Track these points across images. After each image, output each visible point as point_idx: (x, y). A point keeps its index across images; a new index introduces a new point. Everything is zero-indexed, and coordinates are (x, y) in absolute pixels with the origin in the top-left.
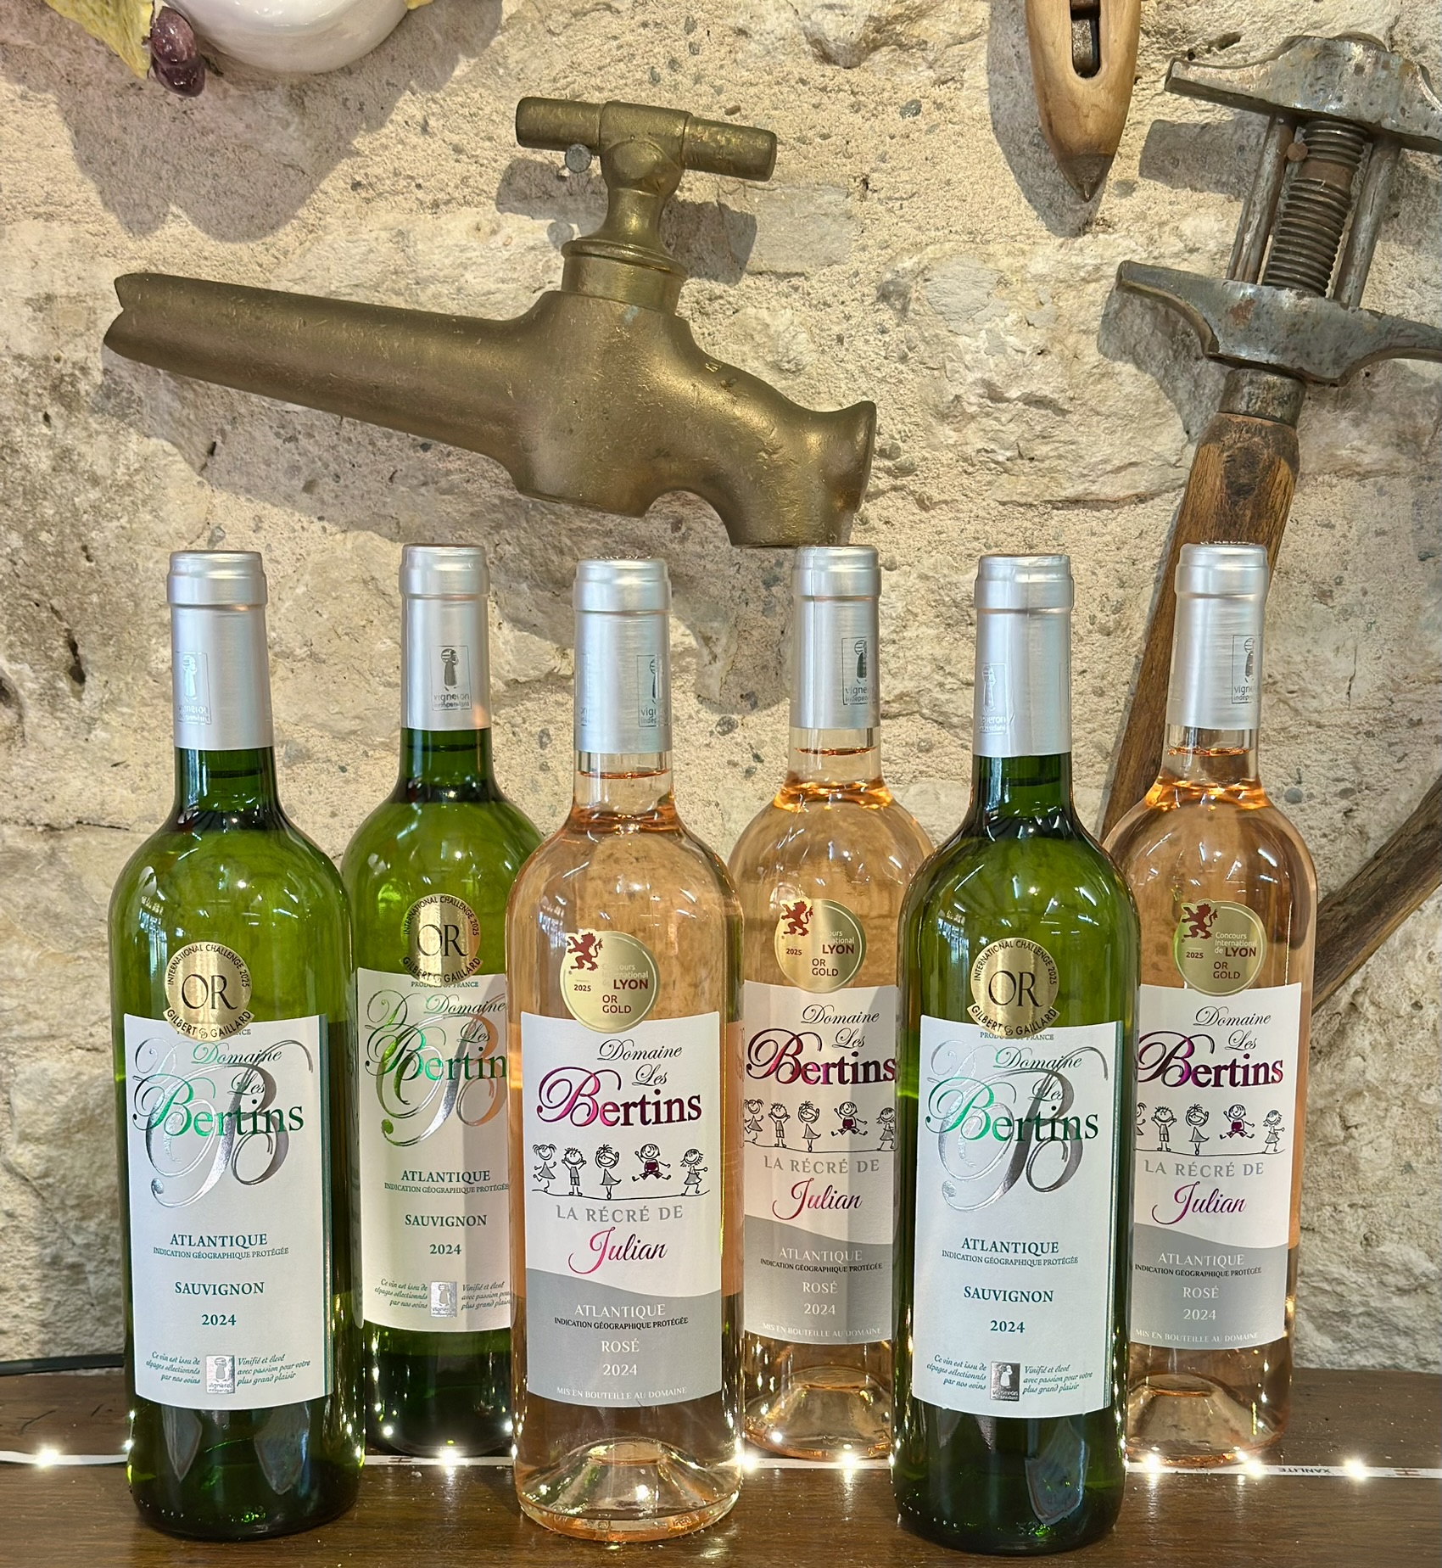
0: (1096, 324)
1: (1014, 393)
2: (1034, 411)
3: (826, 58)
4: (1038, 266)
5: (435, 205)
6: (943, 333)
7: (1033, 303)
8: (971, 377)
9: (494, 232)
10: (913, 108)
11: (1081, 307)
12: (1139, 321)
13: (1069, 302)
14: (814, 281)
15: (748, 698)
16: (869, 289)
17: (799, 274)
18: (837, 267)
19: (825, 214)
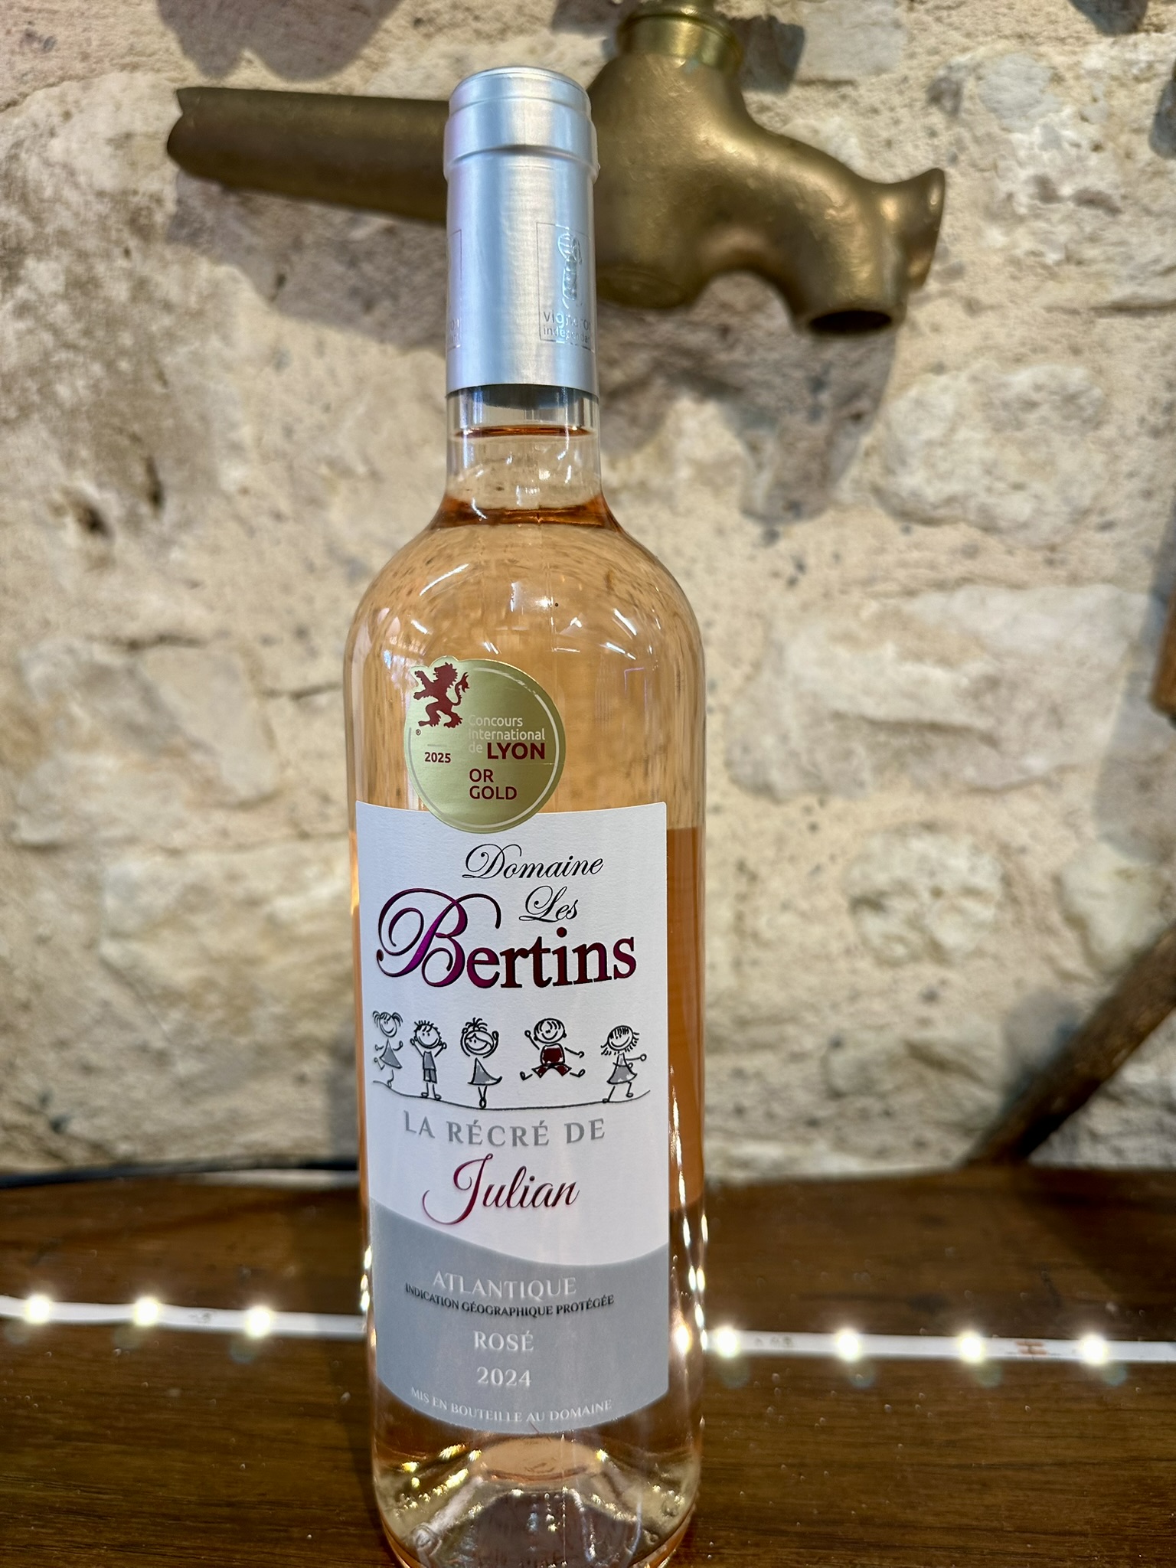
0: (1149, 122)
1: (1067, 190)
2: (1086, 212)
4: (1092, 63)
6: (995, 130)
7: (1087, 99)
8: (1026, 173)
9: (548, 49)
11: (1133, 106)
13: (1122, 99)
14: (862, 91)
15: (795, 509)
16: (921, 96)
17: (849, 83)
18: (885, 76)
19: (874, 24)
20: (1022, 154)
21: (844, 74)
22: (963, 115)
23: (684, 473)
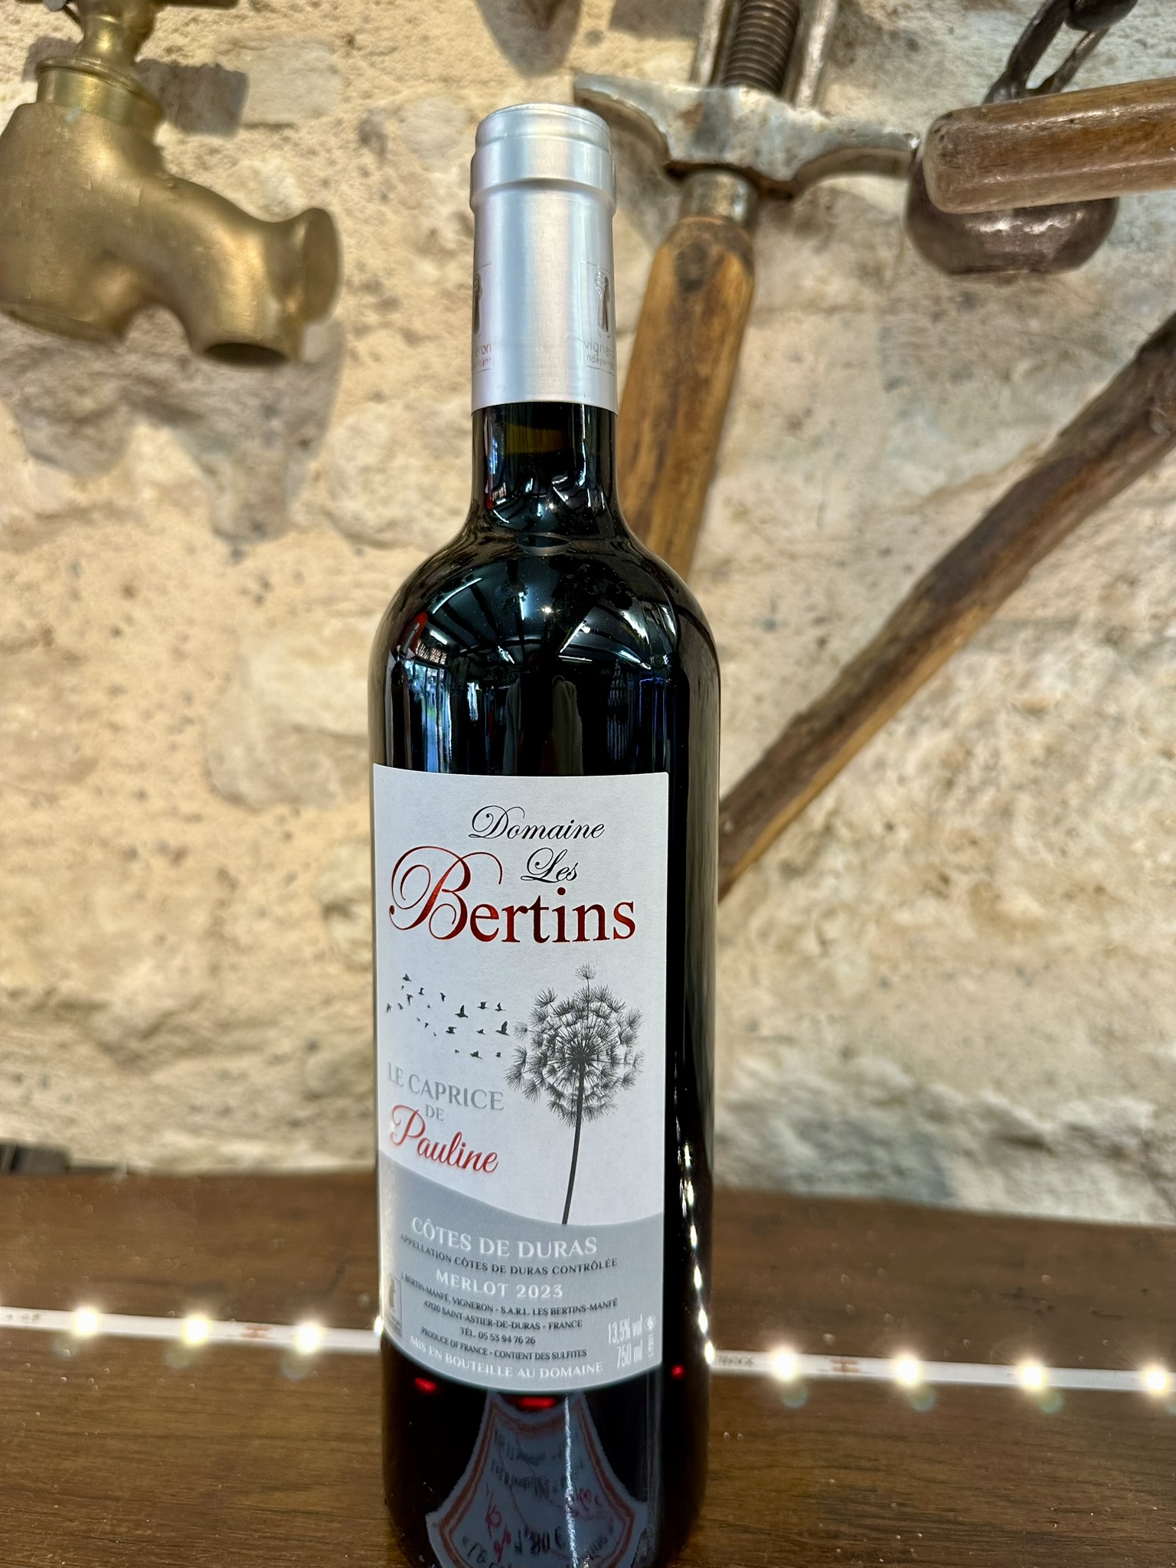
8: (447, 209)
14: (303, 133)
15: (259, 530)
16: (352, 136)
17: (289, 125)
18: (324, 120)
19: (313, 70)
20: (442, 191)
21: (284, 117)
22: (389, 156)
23: (148, 494)
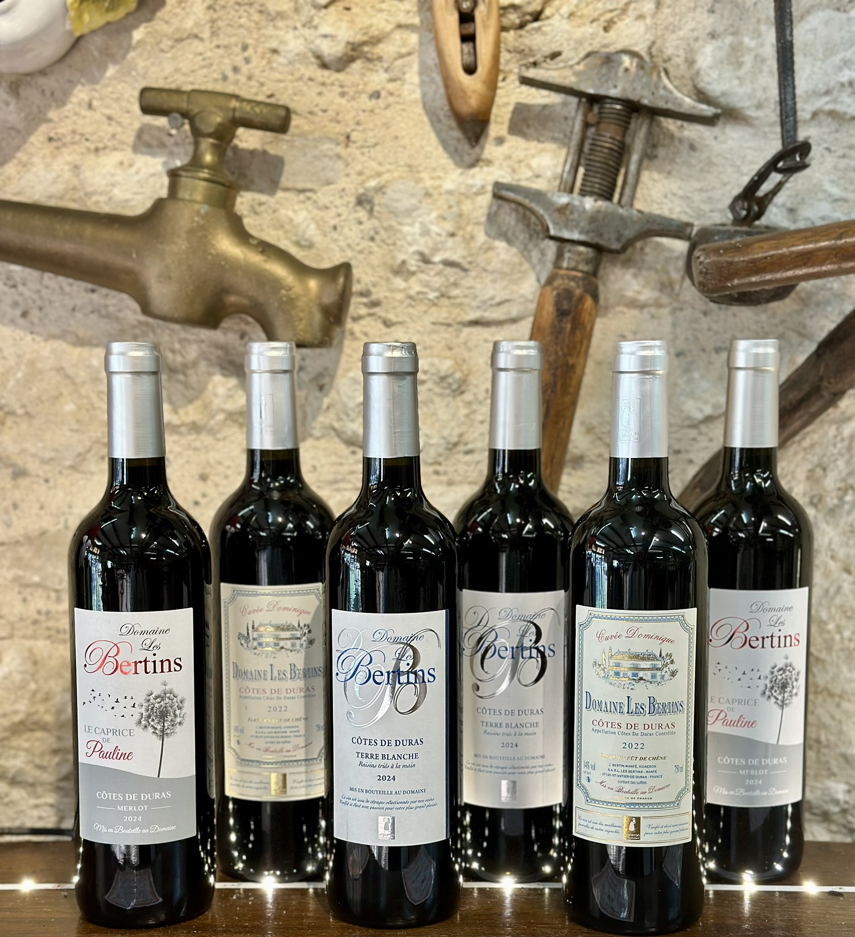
1: (437, 259)
2: (449, 270)
3: (324, 66)
4: (448, 185)
5: (97, 150)
6: (394, 223)
7: (445, 207)
8: (412, 249)
9: (131, 165)
10: (376, 95)
11: (474, 209)
12: (509, 218)
13: (467, 206)
14: (319, 194)
16: (353, 200)
17: (310, 190)
18: (333, 187)
19: (326, 156)
20: (409, 238)
21: (309, 186)
22: (375, 214)
